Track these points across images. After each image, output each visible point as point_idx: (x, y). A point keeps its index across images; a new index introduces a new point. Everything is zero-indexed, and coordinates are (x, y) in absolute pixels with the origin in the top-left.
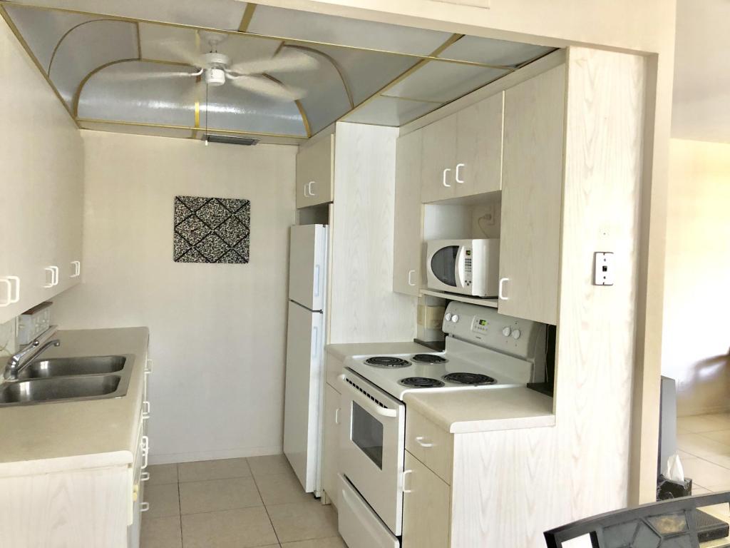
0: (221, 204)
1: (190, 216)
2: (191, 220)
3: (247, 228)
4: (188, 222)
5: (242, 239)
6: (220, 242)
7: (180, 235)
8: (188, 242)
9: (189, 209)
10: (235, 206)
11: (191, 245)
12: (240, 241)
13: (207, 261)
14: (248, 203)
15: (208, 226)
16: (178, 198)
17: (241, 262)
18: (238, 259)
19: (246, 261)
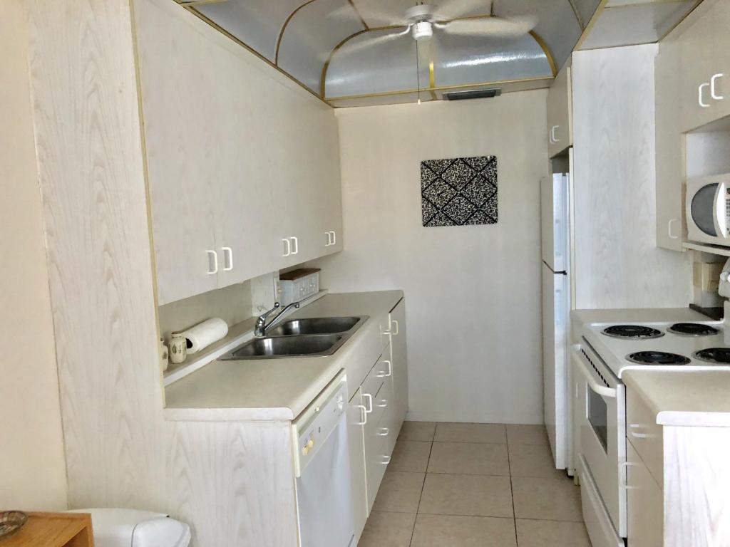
0: (466, 163)
1: (435, 180)
2: (437, 183)
3: (494, 186)
4: (434, 186)
5: (489, 199)
6: (466, 203)
7: (427, 199)
8: (435, 206)
9: (435, 172)
10: (481, 164)
11: (438, 209)
12: (487, 201)
13: (455, 223)
14: (493, 159)
15: (454, 188)
16: (423, 163)
17: (489, 222)
18: (485, 219)
19: (495, 221)
